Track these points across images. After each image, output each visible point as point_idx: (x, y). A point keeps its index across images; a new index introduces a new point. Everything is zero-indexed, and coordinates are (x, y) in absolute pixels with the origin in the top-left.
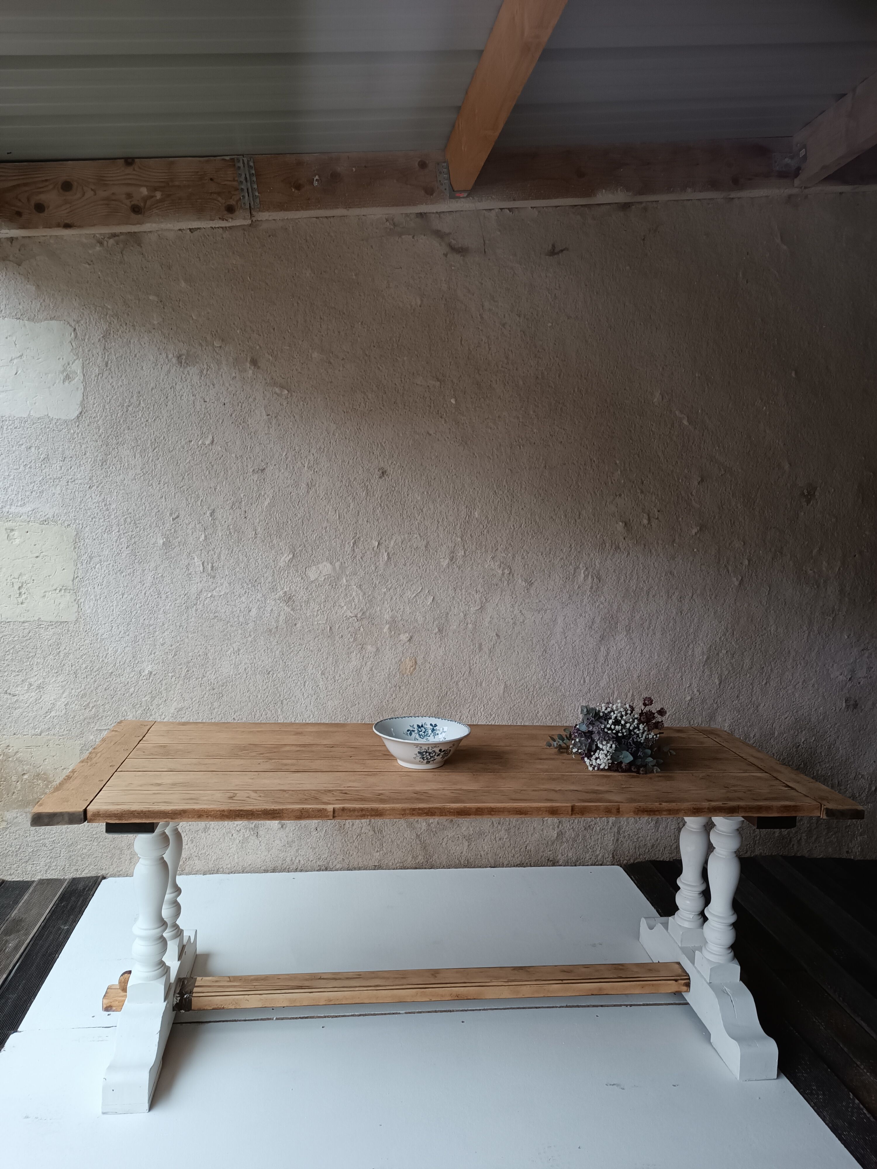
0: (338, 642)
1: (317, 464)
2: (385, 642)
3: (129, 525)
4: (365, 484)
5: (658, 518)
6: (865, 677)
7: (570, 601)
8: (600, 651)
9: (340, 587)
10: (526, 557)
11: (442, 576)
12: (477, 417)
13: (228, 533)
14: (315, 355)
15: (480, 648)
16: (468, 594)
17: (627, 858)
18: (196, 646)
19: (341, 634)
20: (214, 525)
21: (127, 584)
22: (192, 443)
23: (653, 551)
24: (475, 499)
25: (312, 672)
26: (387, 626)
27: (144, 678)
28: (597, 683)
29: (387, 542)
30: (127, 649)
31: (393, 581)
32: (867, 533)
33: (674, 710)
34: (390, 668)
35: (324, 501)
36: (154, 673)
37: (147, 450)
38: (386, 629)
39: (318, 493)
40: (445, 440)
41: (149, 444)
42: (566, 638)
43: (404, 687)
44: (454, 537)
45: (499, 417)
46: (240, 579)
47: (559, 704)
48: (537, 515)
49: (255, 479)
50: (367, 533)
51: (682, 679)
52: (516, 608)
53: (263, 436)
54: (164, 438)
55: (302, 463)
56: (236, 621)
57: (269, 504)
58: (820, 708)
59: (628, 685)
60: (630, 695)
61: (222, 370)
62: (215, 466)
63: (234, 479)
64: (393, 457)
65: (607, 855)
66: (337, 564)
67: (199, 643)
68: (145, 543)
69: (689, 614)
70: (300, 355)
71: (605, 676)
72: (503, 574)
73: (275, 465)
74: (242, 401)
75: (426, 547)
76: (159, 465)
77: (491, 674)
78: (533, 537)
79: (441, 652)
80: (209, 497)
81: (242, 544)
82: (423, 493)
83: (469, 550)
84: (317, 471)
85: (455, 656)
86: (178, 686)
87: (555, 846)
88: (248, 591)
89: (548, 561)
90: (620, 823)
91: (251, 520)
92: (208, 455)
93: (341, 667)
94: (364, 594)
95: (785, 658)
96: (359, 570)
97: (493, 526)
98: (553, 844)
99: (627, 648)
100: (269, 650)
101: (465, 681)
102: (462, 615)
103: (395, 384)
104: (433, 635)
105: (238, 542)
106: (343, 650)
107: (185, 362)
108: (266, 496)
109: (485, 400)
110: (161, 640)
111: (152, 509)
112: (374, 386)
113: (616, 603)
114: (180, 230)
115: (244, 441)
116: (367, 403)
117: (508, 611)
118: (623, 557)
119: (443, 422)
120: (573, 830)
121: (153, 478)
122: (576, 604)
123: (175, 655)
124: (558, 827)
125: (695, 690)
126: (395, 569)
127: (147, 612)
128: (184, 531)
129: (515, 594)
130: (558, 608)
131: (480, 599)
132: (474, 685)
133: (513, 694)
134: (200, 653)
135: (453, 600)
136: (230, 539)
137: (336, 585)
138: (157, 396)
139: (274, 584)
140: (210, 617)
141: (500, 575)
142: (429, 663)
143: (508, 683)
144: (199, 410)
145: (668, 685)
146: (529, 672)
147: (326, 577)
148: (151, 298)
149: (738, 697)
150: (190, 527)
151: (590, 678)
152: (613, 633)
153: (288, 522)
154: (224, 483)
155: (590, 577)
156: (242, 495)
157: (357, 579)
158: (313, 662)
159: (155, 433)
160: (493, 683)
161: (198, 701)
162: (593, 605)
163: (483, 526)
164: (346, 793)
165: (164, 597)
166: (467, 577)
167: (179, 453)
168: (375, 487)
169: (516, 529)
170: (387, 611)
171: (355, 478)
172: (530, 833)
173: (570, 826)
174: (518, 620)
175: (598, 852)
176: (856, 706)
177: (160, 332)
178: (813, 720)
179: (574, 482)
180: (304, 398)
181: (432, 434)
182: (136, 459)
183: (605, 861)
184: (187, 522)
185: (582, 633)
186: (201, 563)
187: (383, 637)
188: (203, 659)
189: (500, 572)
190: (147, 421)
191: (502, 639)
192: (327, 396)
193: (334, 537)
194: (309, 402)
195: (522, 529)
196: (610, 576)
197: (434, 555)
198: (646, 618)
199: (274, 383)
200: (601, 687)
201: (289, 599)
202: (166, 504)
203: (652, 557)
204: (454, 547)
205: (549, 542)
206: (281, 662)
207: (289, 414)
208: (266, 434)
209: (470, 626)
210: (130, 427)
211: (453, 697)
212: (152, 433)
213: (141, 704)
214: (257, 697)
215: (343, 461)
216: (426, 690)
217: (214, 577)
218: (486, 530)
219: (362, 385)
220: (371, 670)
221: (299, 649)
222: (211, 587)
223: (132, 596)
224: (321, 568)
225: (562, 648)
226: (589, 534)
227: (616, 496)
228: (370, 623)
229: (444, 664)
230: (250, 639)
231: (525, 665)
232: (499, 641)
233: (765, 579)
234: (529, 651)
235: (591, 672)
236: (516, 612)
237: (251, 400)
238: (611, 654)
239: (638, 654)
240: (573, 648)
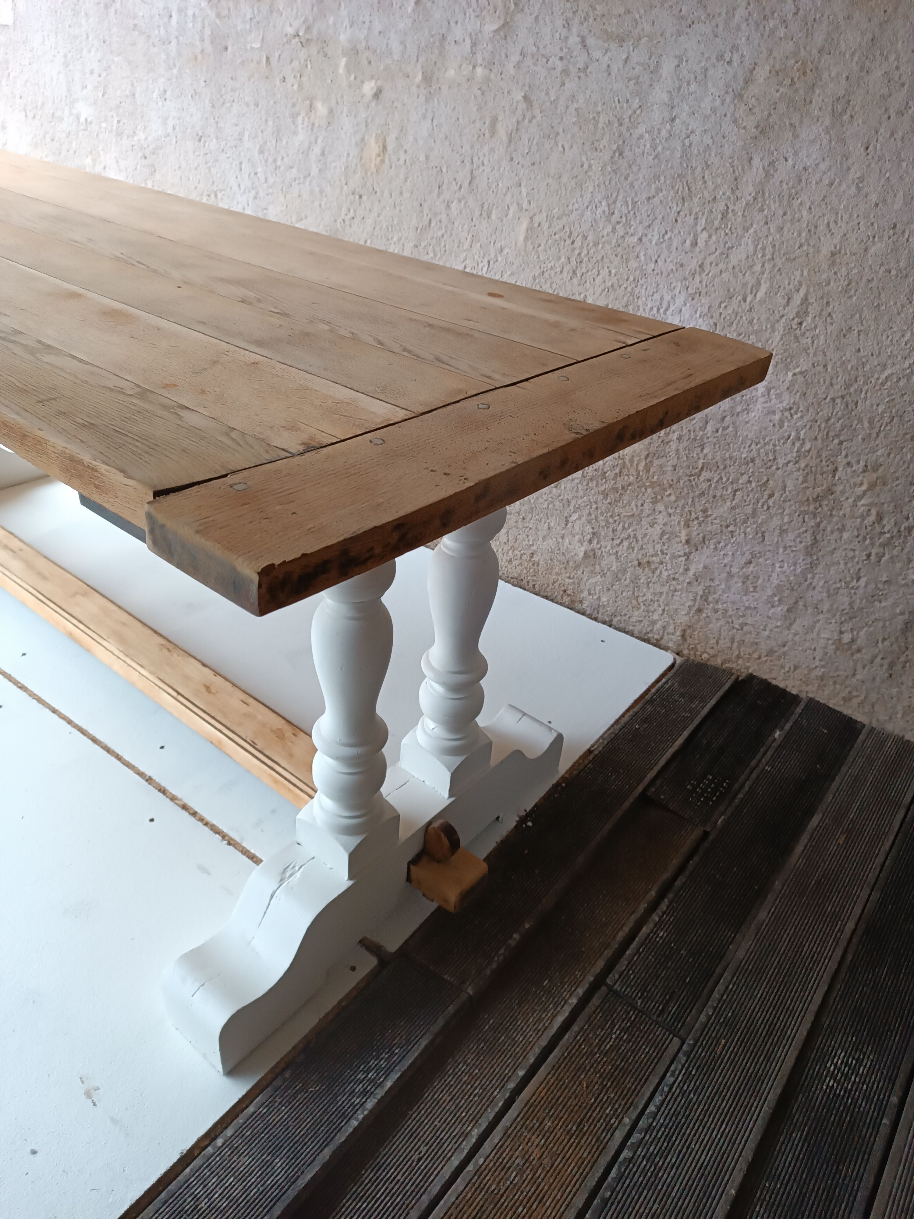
0: (279, 89)
2: (341, 96)
8: (750, 167)
15: (493, 131)
17: (711, 652)
18: (123, 78)
19: (282, 74)
25: (248, 145)
26: (344, 61)
28: (722, 253)
33: (907, 365)
34: (348, 154)
38: (342, 68)
42: (673, 120)
43: (367, 198)
47: (629, 289)
52: (574, 30)
60: (797, 299)
65: (671, 629)
79: (425, 129)
87: (580, 572)
90: (712, 580)
93: (284, 142)
98: (577, 567)
99: (824, 166)
100: (197, 96)
102: (468, 41)
104: (415, 89)
106: (286, 107)
110: (89, 63)
113: (826, 23)
117: (557, 36)
120: (617, 559)
122: (713, 23)
124: (590, 541)
130: (669, 32)
132: (477, 213)
134: (128, 92)
142: (406, 152)
143: (537, 220)
151: (710, 237)
152: (795, 120)
158: (249, 127)
160: (511, 214)
162: (757, 25)
172: (541, 534)
173: (612, 548)
174: (575, 64)
175: (656, 617)
183: (666, 637)
185: (714, 110)
187: (339, 85)
198: (903, 79)
200: (730, 266)
209: (479, 71)
216: (398, 208)
220: (323, 154)
225: (660, 149)
231: (573, 183)
232: (529, 115)
234: (587, 147)
235: (716, 223)
236: (574, 40)
238: (776, 179)
239: (849, 187)
240: (684, 152)
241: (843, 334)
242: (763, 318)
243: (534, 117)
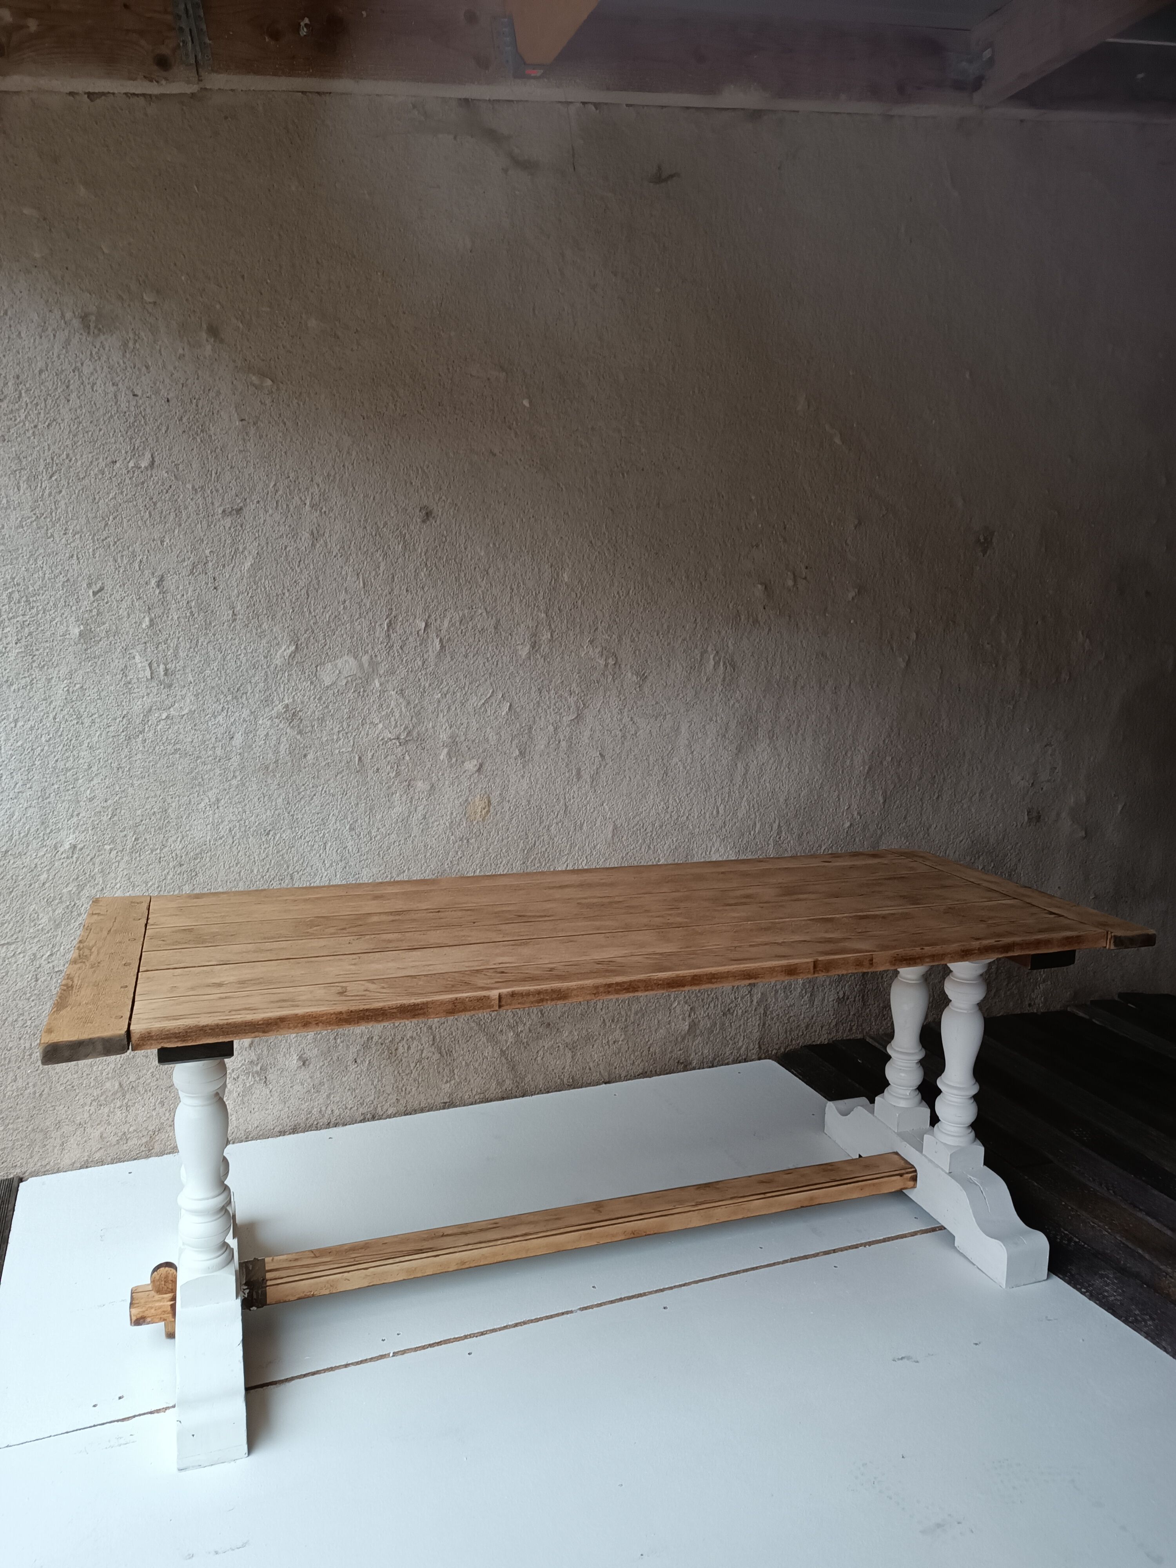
0: (372, 778)
1: (325, 500)
2: (443, 774)
3: (18, 605)
4: (401, 532)
5: (805, 578)
6: (1048, 781)
7: (697, 700)
8: (737, 768)
9: (370, 694)
10: (636, 639)
11: (521, 672)
12: (561, 429)
13: (188, 614)
14: (313, 323)
15: (579, 775)
16: (558, 698)
17: (777, 1047)
18: (148, 798)
19: (375, 768)
20: (163, 602)
21: (22, 703)
22: (118, 465)
23: (800, 624)
24: (563, 554)
25: (335, 827)
26: (446, 750)
27: (64, 855)
28: (733, 814)
29: (438, 622)
30: (31, 811)
31: (451, 682)
32: (1051, 592)
34: (452, 813)
35: (340, 559)
36: (79, 847)
37: (40, 477)
38: (443, 755)
39: (329, 547)
40: (516, 463)
41: (42, 467)
42: (692, 753)
43: (473, 840)
44: (535, 612)
45: (593, 429)
46: (213, 688)
47: (686, 848)
48: (649, 577)
49: (228, 525)
50: (407, 608)
51: (839, 799)
52: (625, 714)
53: (236, 455)
54: (68, 455)
55: (301, 498)
56: (211, 756)
57: (252, 565)
58: (999, 825)
59: (772, 813)
60: (775, 826)
61: (160, 343)
62: (159, 504)
63: (193, 525)
64: (441, 489)
65: (751, 1046)
66: (366, 659)
67: (153, 794)
68: (48, 634)
69: (846, 710)
70: (288, 323)
71: (744, 803)
72: (606, 665)
73: (258, 502)
74: (197, 397)
75: (496, 628)
76: (63, 502)
77: (594, 811)
78: (645, 610)
79: (525, 783)
80: (153, 556)
81: (212, 631)
82: (488, 544)
83: (557, 631)
84: (325, 512)
85: (544, 790)
86: (122, 865)
87: (686, 1042)
88: (226, 707)
89: (666, 644)
90: (766, 1000)
91: (224, 592)
92: (145, 485)
93: (379, 817)
94: (409, 703)
95: (959, 762)
96: (398, 667)
97: (590, 593)
98: (683, 1039)
99: (771, 762)
100: (266, 798)
101: (560, 824)
102: (551, 728)
103: (440, 375)
104: (512, 760)
105: (206, 629)
106: (381, 790)
107: (95, 327)
108: (246, 553)
109: (571, 402)
110: (88, 792)
111: (56, 577)
112: (408, 377)
113: (755, 700)
114: (71, 94)
115: (206, 462)
116: (398, 404)
117: (615, 719)
118: (763, 634)
119: (513, 435)
120: (709, 1018)
121: (54, 525)
122: (704, 704)
123: (113, 815)
124: (689, 1016)
125: (855, 814)
126: (452, 663)
127: (60, 748)
128: (114, 612)
129: (624, 695)
130: (682, 711)
131: (576, 703)
132: (572, 829)
133: (625, 838)
134: (155, 810)
135: (538, 706)
136: (192, 623)
137: (364, 691)
138: (49, 384)
139: (268, 693)
140: (168, 751)
141: (602, 666)
142: (509, 801)
143: (618, 823)
144: (125, 409)
145: (822, 808)
146: (646, 804)
147: (349, 679)
148: (26, 211)
149: (905, 818)
150: (124, 605)
151: (725, 807)
152: (753, 743)
153: (284, 594)
154: (176, 532)
155: (721, 664)
156: (207, 552)
157: (396, 681)
158: (336, 812)
159: (52, 448)
160: (598, 824)
161: (156, 885)
162: (726, 704)
163: (576, 594)
164: (503, 972)
165: (87, 722)
166: (556, 672)
167: (95, 482)
168: (417, 537)
169: (622, 598)
170: (444, 727)
171: (385, 524)
172: (653, 1029)
173: (704, 1012)
174: (629, 732)
175: (740, 1045)
176: (1038, 818)
177: (46, 273)
178: (992, 841)
179: (698, 527)
180: (298, 393)
181: (498, 454)
182: (22, 491)
183: (749, 1055)
184: (118, 598)
185: (713, 744)
186: (146, 664)
187: (440, 767)
188: (160, 819)
189: (602, 662)
190: (35, 426)
191: (609, 760)
192: (335, 391)
193: (357, 616)
194: (307, 399)
195: (629, 598)
196: (747, 662)
197: (507, 640)
198: (794, 719)
199: (249, 368)
200: (739, 818)
201: (292, 715)
202: (81, 568)
203: (799, 633)
204: (537, 626)
205: (667, 615)
206: (286, 814)
207: (276, 419)
208: (240, 451)
209: (563, 744)
210: (6, 437)
211: (544, 849)
212: (46, 448)
213: (61, 898)
214: (252, 871)
215: (366, 496)
216: (505, 841)
217: (170, 686)
218: (580, 601)
219: (389, 375)
220: (425, 818)
221: (313, 793)
222: (166, 703)
223: (31, 723)
224: (340, 665)
225: (688, 768)
226: (719, 603)
227: (753, 547)
228: (420, 748)
229: (529, 802)
230: (234, 782)
231: (640, 796)
232: (604, 763)
233: (935, 658)
234: (645, 775)
235: (726, 799)
236: (626, 720)
237: (212, 394)
238: (750, 772)
239: (785, 769)
240: (702, 766)
241: (800, 836)
242: (762, 840)
243: (607, 764)
